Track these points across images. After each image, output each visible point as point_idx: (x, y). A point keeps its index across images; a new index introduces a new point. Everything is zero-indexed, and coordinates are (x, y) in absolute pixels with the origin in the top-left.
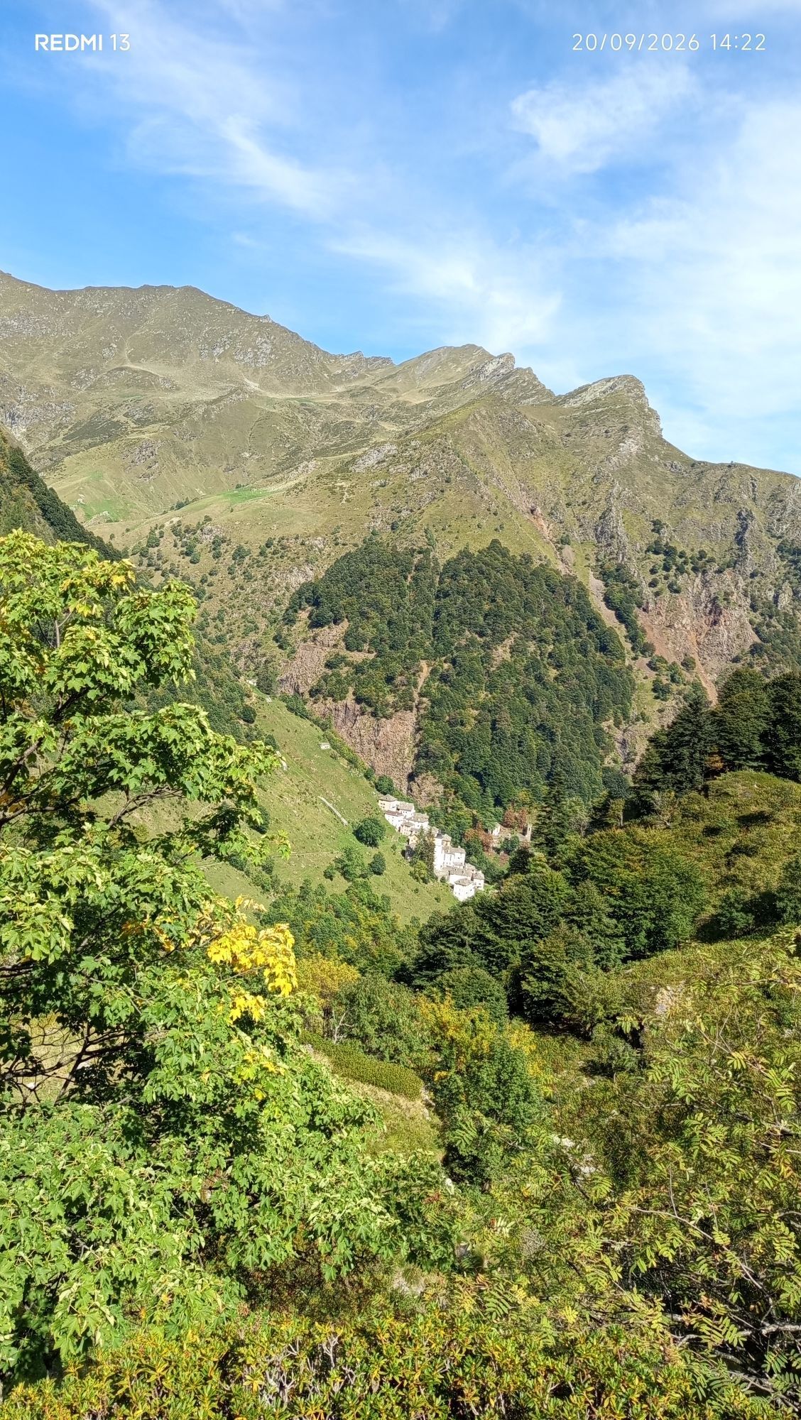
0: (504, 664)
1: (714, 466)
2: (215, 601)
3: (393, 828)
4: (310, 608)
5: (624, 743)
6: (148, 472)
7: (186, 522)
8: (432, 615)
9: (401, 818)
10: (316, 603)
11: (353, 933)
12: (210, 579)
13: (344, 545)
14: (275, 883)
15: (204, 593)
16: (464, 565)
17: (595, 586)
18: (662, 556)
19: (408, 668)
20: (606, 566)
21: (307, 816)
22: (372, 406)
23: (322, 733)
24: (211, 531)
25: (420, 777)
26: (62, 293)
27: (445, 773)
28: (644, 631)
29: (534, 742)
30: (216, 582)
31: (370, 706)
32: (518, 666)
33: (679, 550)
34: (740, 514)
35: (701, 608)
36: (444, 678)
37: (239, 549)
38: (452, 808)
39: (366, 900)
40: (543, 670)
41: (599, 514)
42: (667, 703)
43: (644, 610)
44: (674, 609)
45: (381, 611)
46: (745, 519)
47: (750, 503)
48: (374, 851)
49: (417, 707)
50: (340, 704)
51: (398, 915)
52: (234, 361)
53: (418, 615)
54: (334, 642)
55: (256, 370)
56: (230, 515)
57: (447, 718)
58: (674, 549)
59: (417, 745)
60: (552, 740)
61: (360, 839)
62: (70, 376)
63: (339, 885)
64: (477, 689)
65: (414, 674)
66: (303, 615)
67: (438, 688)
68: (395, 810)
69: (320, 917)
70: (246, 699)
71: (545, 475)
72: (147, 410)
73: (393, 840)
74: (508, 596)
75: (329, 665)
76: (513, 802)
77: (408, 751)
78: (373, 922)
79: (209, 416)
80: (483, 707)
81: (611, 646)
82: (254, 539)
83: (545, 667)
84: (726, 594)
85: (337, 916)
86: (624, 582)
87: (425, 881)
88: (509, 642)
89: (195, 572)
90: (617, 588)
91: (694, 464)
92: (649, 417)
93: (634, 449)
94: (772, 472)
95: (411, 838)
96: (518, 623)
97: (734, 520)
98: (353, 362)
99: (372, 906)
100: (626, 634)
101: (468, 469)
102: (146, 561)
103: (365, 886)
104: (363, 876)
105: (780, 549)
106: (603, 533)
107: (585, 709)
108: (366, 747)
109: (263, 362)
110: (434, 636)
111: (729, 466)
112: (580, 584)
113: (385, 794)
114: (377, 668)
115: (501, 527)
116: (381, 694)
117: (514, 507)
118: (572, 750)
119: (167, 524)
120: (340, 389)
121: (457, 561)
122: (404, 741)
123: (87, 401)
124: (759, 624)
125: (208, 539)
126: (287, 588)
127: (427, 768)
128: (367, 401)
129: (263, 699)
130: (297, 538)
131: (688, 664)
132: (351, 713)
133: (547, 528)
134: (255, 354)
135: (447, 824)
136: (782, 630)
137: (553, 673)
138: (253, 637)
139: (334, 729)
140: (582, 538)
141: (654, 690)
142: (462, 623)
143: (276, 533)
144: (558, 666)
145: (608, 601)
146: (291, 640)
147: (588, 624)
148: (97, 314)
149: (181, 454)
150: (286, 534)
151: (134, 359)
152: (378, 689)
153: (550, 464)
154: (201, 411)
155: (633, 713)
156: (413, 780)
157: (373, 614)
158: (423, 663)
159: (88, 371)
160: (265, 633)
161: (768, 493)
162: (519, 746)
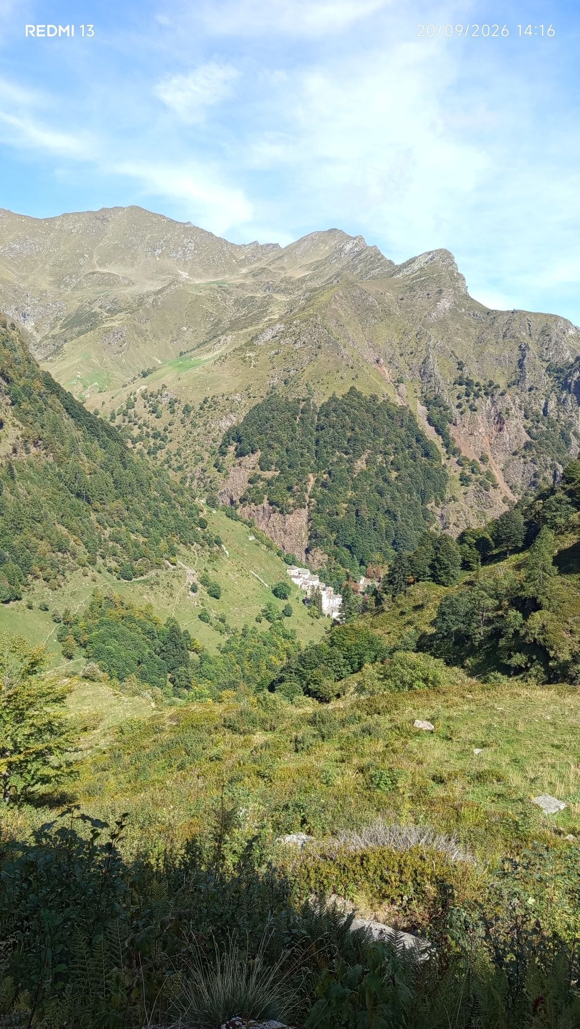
0: (362, 472)
1: (502, 313)
2: (174, 443)
3: (296, 586)
4: (235, 444)
5: (442, 517)
6: (120, 349)
7: (150, 390)
8: (314, 442)
9: (302, 579)
10: (239, 441)
11: (274, 654)
12: (170, 428)
13: (254, 397)
14: (227, 628)
15: (167, 438)
16: (333, 407)
17: (420, 411)
18: (464, 386)
19: (301, 480)
20: (427, 397)
21: (244, 585)
22: (268, 283)
23: (249, 529)
24: (167, 395)
25: (313, 550)
26: (46, 220)
27: (328, 547)
28: (454, 440)
29: (383, 521)
30: (174, 430)
31: (279, 507)
32: (371, 473)
33: (475, 381)
34: (520, 347)
35: (492, 420)
36: (324, 485)
37: (187, 406)
38: (334, 569)
39: (281, 633)
40: (387, 474)
41: (422, 360)
42: (470, 488)
43: (454, 425)
44: (473, 422)
45: (281, 443)
46: (524, 350)
47: (527, 337)
48: (285, 602)
49: (308, 505)
50: (260, 507)
51: (301, 640)
52: (170, 257)
53: (306, 444)
54: (252, 466)
55: (186, 263)
56: (179, 383)
57: (328, 511)
58: (472, 381)
59: (309, 530)
60: (395, 520)
61: (277, 596)
62: (59, 282)
63: (265, 625)
64: (346, 490)
65: (305, 484)
66: (232, 449)
67: (321, 492)
68: (297, 574)
69: (254, 646)
70: (200, 513)
71: (386, 335)
72: (114, 302)
73: (297, 594)
74: (363, 426)
75: (250, 482)
76: (371, 562)
77: (304, 534)
78: (286, 646)
79: (156, 304)
80: (350, 501)
81: (431, 453)
82: (195, 399)
83: (389, 471)
84: (507, 410)
85: (264, 645)
86: (440, 407)
87: (318, 618)
88: (364, 457)
89: (159, 425)
90: (436, 411)
91: (489, 312)
92: (457, 280)
93: (447, 305)
94: (542, 314)
95: (308, 591)
96: (370, 443)
97: (517, 351)
98: (252, 250)
99: (285, 636)
100: (442, 442)
101: (332, 338)
102: (127, 420)
103: (281, 625)
104: (280, 619)
105: (548, 370)
106: (425, 374)
107: (416, 496)
108: (278, 533)
109: (189, 257)
110: (316, 456)
111: (513, 313)
112: (410, 411)
113: (291, 565)
114: (281, 481)
115: (357, 377)
116: (285, 498)
117: (365, 361)
118: (407, 525)
119: (138, 391)
120: (244, 271)
121: (328, 404)
122: (301, 528)
123: (72, 299)
124: (530, 428)
125: (165, 401)
126: (220, 431)
127: (317, 545)
128: (264, 278)
129: (211, 512)
130: (223, 396)
131: (484, 459)
132: (267, 512)
133: (387, 372)
134: (184, 251)
135: (331, 580)
136: (546, 430)
137: (394, 474)
138: (201, 465)
139: (256, 526)
140: (411, 378)
141: (461, 480)
142: (333, 447)
143: (210, 393)
144: (398, 470)
145: (429, 420)
146: (225, 466)
147: (417, 439)
148: (72, 233)
149: (141, 334)
150: (216, 393)
151: (102, 264)
152: (283, 495)
153: (388, 326)
154: (151, 300)
155: (447, 496)
156: (309, 552)
157: (276, 445)
158: (310, 476)
159: (71, 277)
160: (208, 462)
161: (540, 330)
162: (374, 525)
